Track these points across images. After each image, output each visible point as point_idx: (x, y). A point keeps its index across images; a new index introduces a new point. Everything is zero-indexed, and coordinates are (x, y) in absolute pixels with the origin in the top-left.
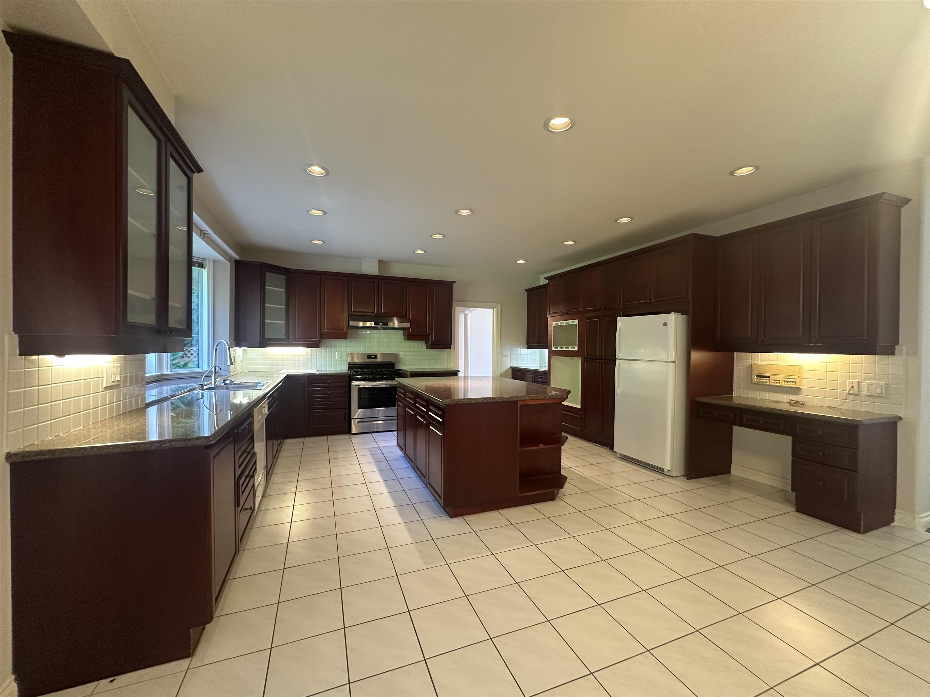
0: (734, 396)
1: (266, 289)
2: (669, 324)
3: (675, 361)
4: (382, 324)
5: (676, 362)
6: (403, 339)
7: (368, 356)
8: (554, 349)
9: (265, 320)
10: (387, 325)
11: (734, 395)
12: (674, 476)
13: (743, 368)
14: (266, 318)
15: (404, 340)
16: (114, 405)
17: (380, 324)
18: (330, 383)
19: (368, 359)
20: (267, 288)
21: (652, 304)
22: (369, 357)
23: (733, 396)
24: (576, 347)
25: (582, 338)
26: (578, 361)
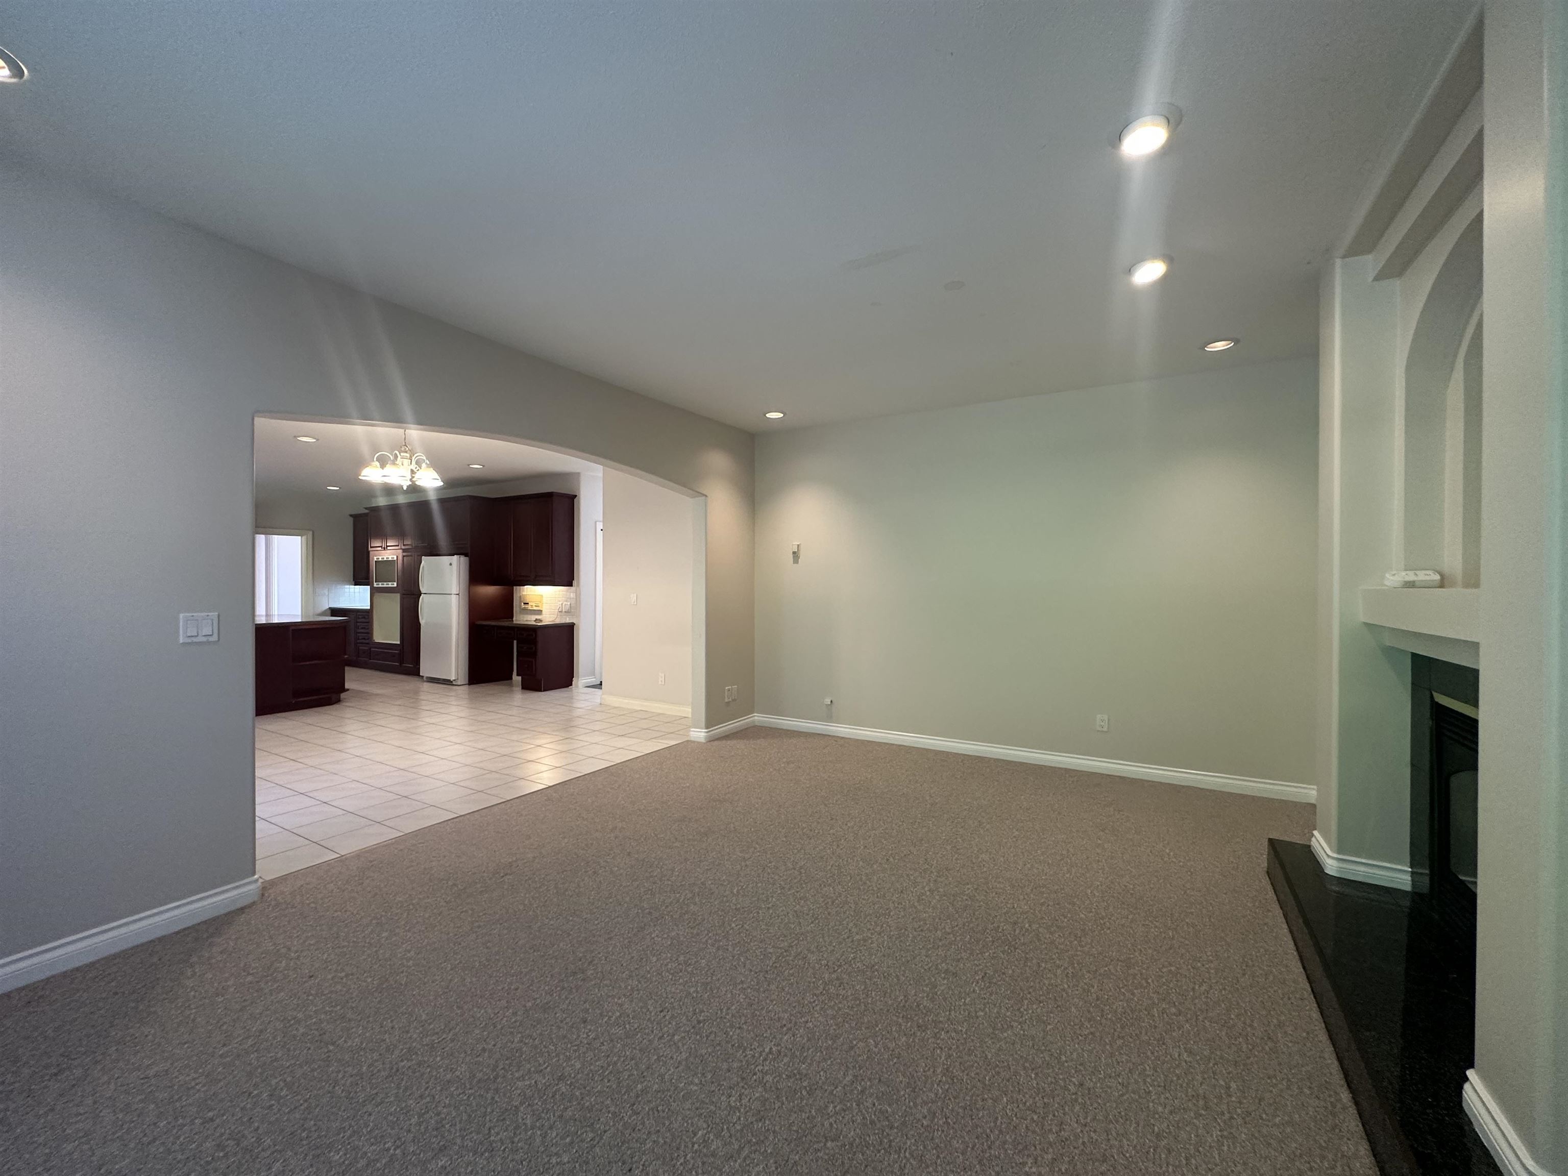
2: (452, 564)
3: (457, 593)
5: (460, 595)
8: (375, 586)
12: (461, 685)
24: (395, 584)
25: (400, 574)
26: (397, 597)
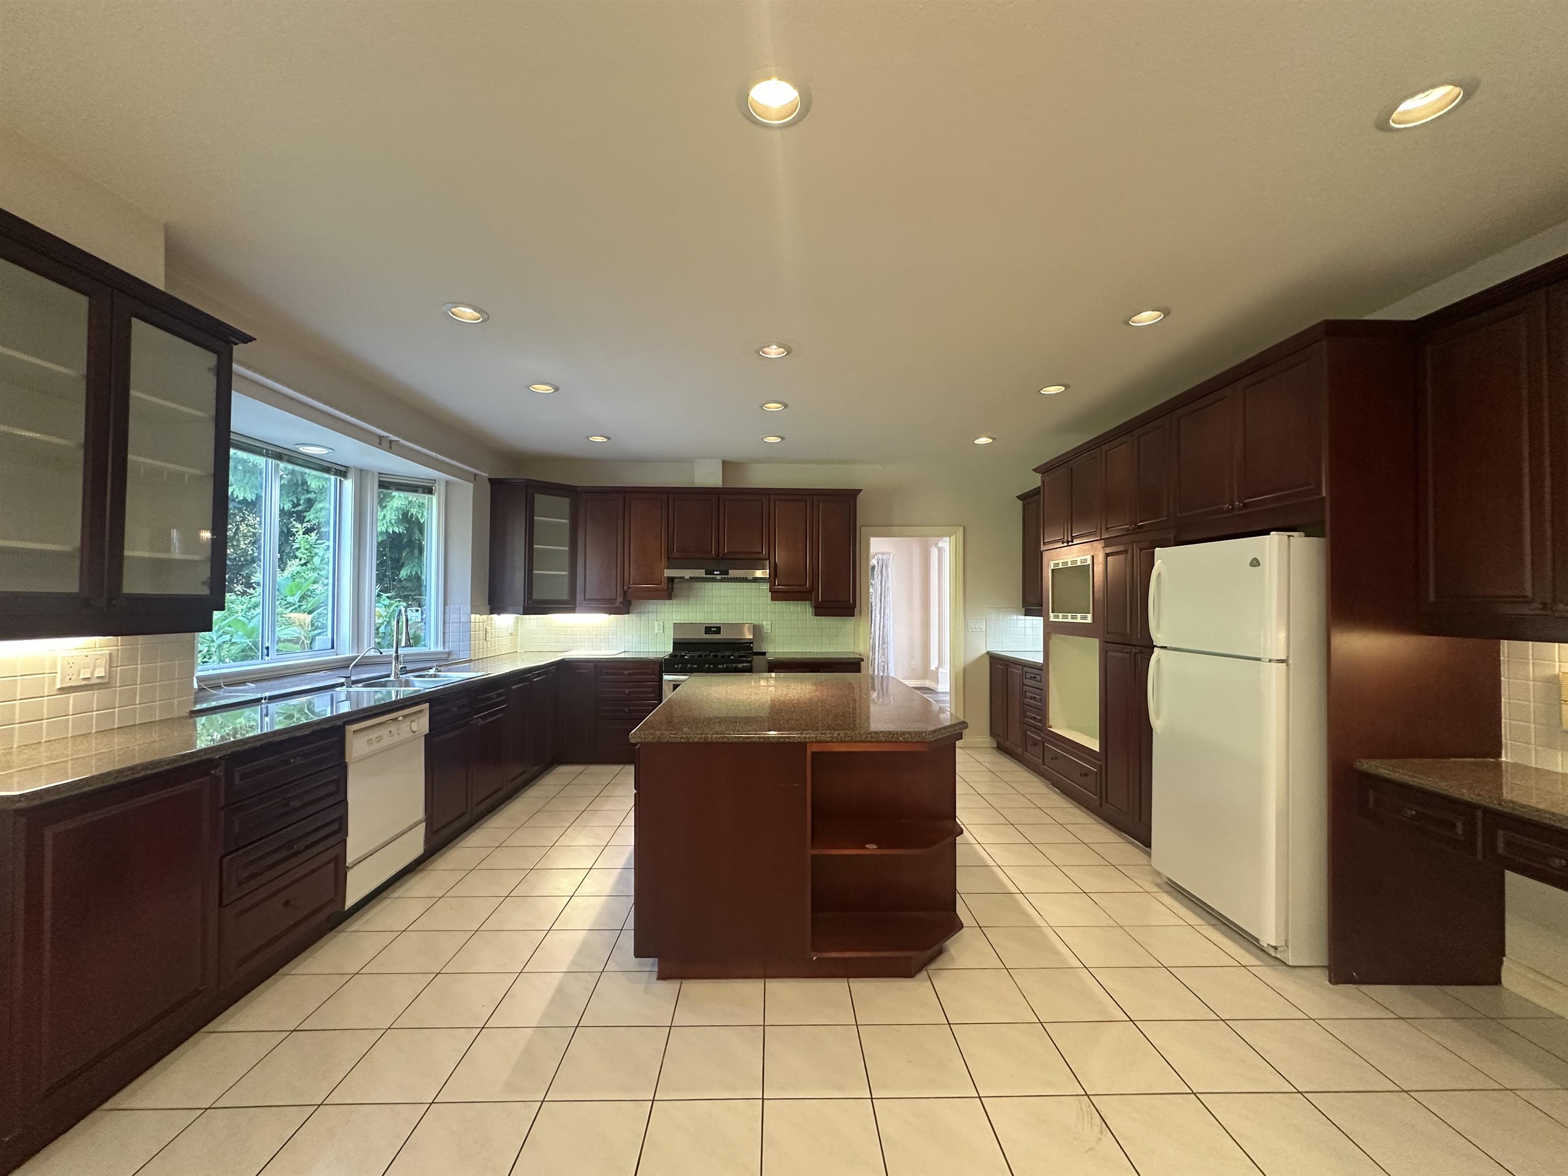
0: (1507, 763)
1: (535, 521)
2: (1265, 562)
3: (1284, 658)
4: (718, 573)
5: (1290, 662)
6: (769, 599)
7: (706, 627)
8: (1052, 619)
9: (532, 570)
10: (728, 575)
11: (1503, 759)
12: (1290, 964)
13: (1531, 683)
14: (534, 568)
15: (772, 600)
16: (92, 715)
17: (715, 573)
18: (629, 674)
19: (706, 633)
20: (537, 520)
21: (1236, 512)
22: (708, 630)
23: (1500, 764)
24: (1090, 616)
25: (1100, 595)
26: (1094, 644)
